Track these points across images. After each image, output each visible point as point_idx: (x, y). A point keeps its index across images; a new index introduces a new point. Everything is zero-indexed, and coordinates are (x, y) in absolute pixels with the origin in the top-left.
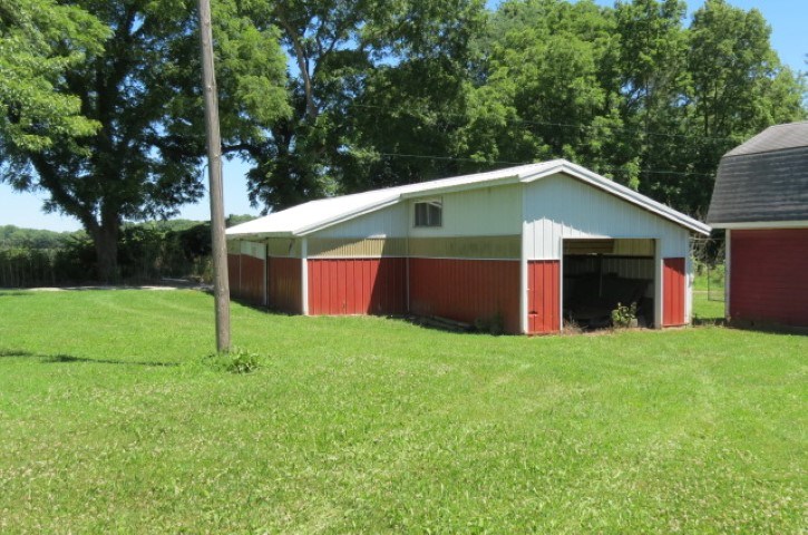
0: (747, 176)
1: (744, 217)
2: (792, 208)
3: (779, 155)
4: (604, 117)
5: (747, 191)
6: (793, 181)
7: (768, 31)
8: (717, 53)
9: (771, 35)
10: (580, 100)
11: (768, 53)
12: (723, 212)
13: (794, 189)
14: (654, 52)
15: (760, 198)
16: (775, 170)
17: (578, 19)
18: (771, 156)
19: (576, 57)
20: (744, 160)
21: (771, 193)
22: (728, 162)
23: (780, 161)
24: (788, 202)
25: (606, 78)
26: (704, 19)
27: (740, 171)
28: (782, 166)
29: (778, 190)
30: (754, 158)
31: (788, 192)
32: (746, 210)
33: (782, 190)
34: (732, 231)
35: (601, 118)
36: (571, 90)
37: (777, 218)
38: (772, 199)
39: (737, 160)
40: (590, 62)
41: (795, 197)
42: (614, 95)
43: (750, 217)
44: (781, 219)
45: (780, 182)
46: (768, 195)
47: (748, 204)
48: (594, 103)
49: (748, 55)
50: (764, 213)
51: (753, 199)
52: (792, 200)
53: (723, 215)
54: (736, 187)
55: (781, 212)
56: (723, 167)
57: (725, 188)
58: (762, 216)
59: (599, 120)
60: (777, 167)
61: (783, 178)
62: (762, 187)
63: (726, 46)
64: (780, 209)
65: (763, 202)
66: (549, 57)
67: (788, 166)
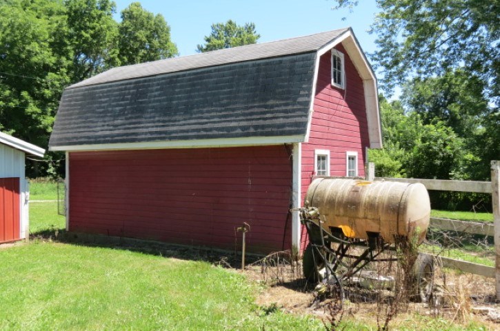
0: (80, 105)
1: (75, 140)
2: (108, 133)
3: (102, 88)
4: (56, 73)
5: (78, 119)
6: (110, 109)
7: (168, 29)
8: (135, 39)
9: (170, 32)
10: (35, 59)
11: (168, 43)
12: (61, 136)
13: (111, 116)
14: (92, 32)
15: (87, 125)
16: (100, 100)
17: (46, 6)
18: (97, 88)
19: (32, 28)
20: (79, 91)
21: (96, 120)
22: (68, 93)
23: (103, 92)
24: (106, 128)
25: (58, 46)
26: (128, 15)
27: (76, 100)
28: (104, 97)
29: (98, 117)
30: (86, 90)
31: (106, 119)
32: (77, 135)
33: (102, 117)
34: (70, 153)
35: (53, 74)
36: (29, 51)
37: (97, 141)
38: (95, 124)
39: (75, 92)
40: (45, 33)
41: (111, 123)
42: (64, 59)
43: (79, 140)
44: (99, 142)
45: (102, 110)
46: (92, 122)
47: (78, 130)
48: (47, 63)
49: (156, 42)
50: (88, 137)
51: (83, 125)
52: (108, 125)
53: (60, 139)
54: (71, 115)
55: (100, 137)
56: (64, 98)
57: (64, 115)
58: (86, 140)
59: (51, 76)
60: (100, 97)
61: (104, 107)
62: (89, 115)
63: (142, 34)
64: (100, 133)
65: (89, 127)
66: (11, 25)
67: (108, 96)
